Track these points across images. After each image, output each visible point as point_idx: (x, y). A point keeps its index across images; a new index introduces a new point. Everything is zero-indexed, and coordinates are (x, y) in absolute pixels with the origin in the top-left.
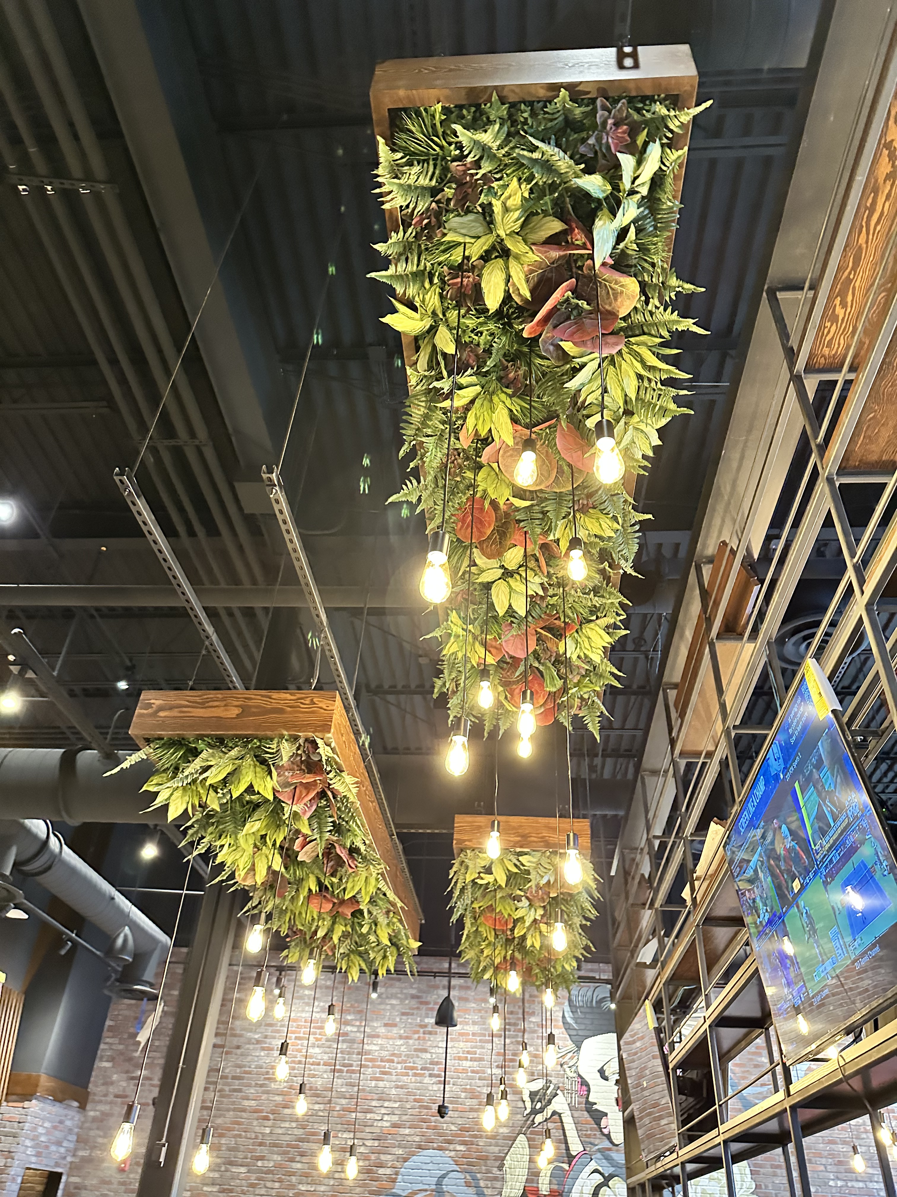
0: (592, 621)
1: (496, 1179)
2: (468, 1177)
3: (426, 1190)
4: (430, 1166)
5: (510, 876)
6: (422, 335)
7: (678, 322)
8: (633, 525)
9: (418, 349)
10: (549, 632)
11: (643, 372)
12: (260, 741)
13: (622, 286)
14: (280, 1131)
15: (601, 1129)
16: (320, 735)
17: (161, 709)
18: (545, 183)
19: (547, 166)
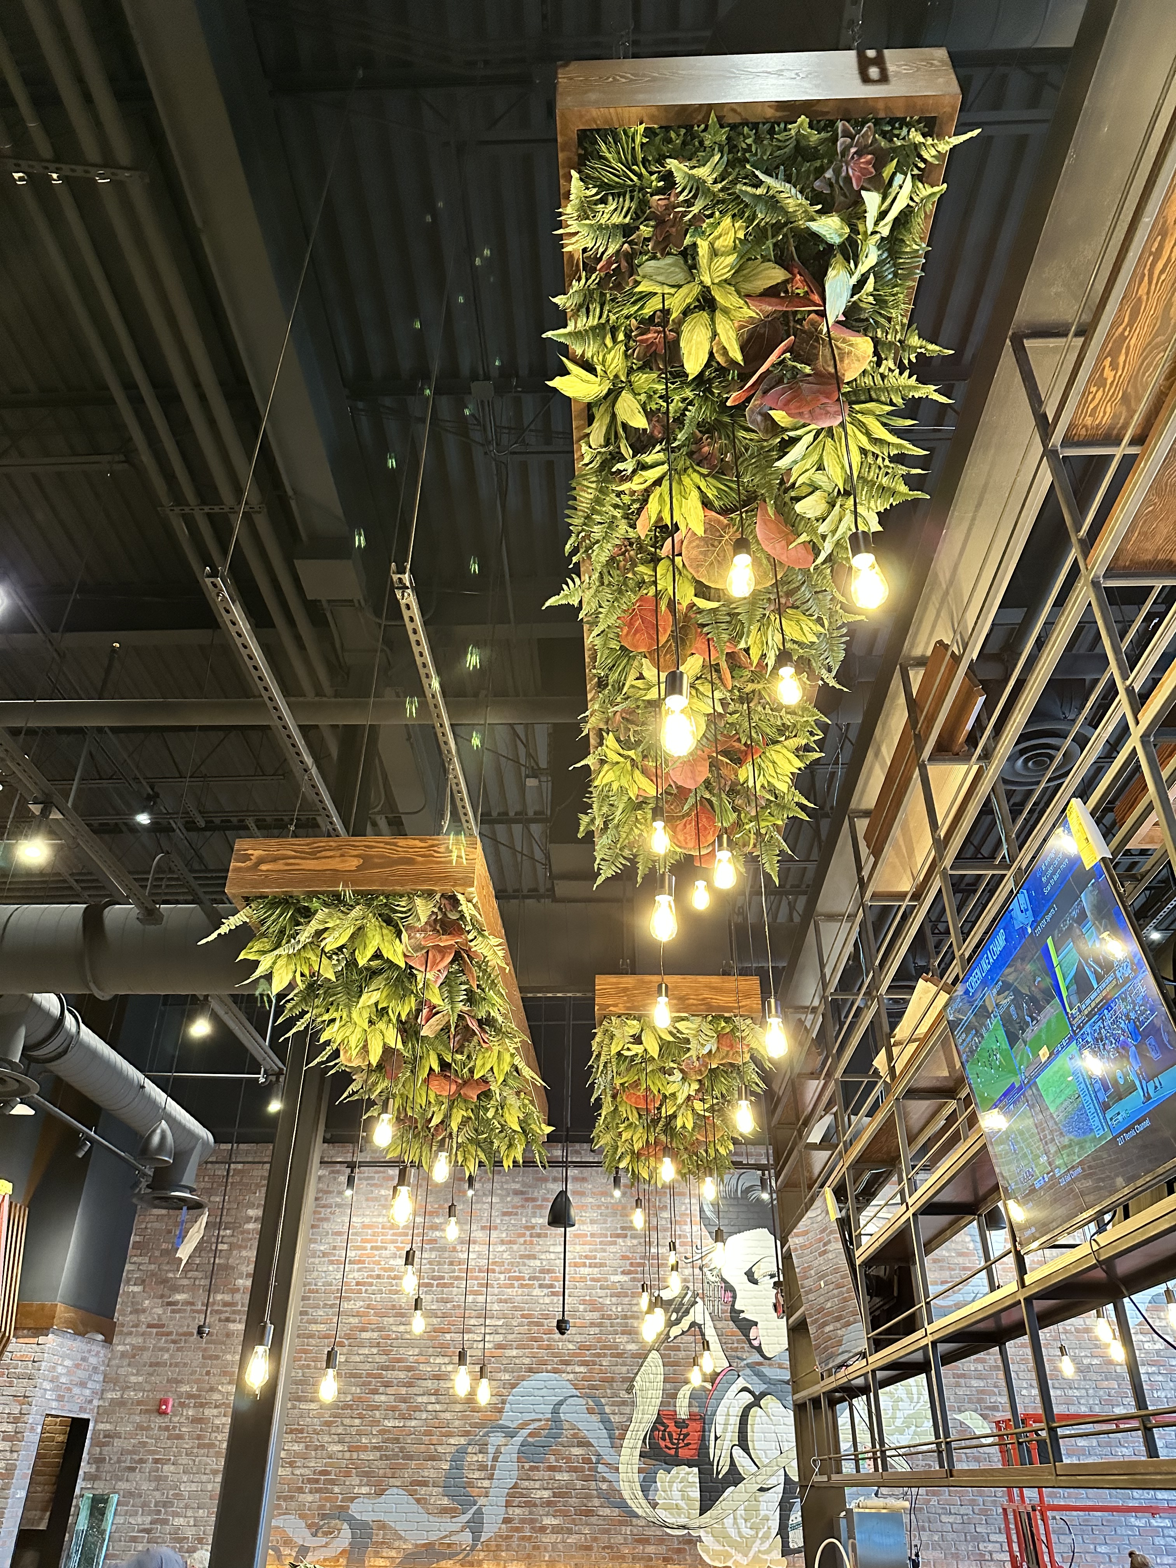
0: (778, 742)
1: (624, 1403)
2: (591, 1403)
3: (540, 1420)
4: (544, 1392)
5: (664, 1046)
6: (596, 403)
7: (915, 388)
8: (839, 628)
9: (591, 420)
10: (726, 756)
11: (868, 446)
12: (387, 897)
13: (851, 345)
14: (358, 1359)
15: (749, 1341)
16: (459, 889)
17: (261, 861)
18: (767, 223)
19: (772, 202)
